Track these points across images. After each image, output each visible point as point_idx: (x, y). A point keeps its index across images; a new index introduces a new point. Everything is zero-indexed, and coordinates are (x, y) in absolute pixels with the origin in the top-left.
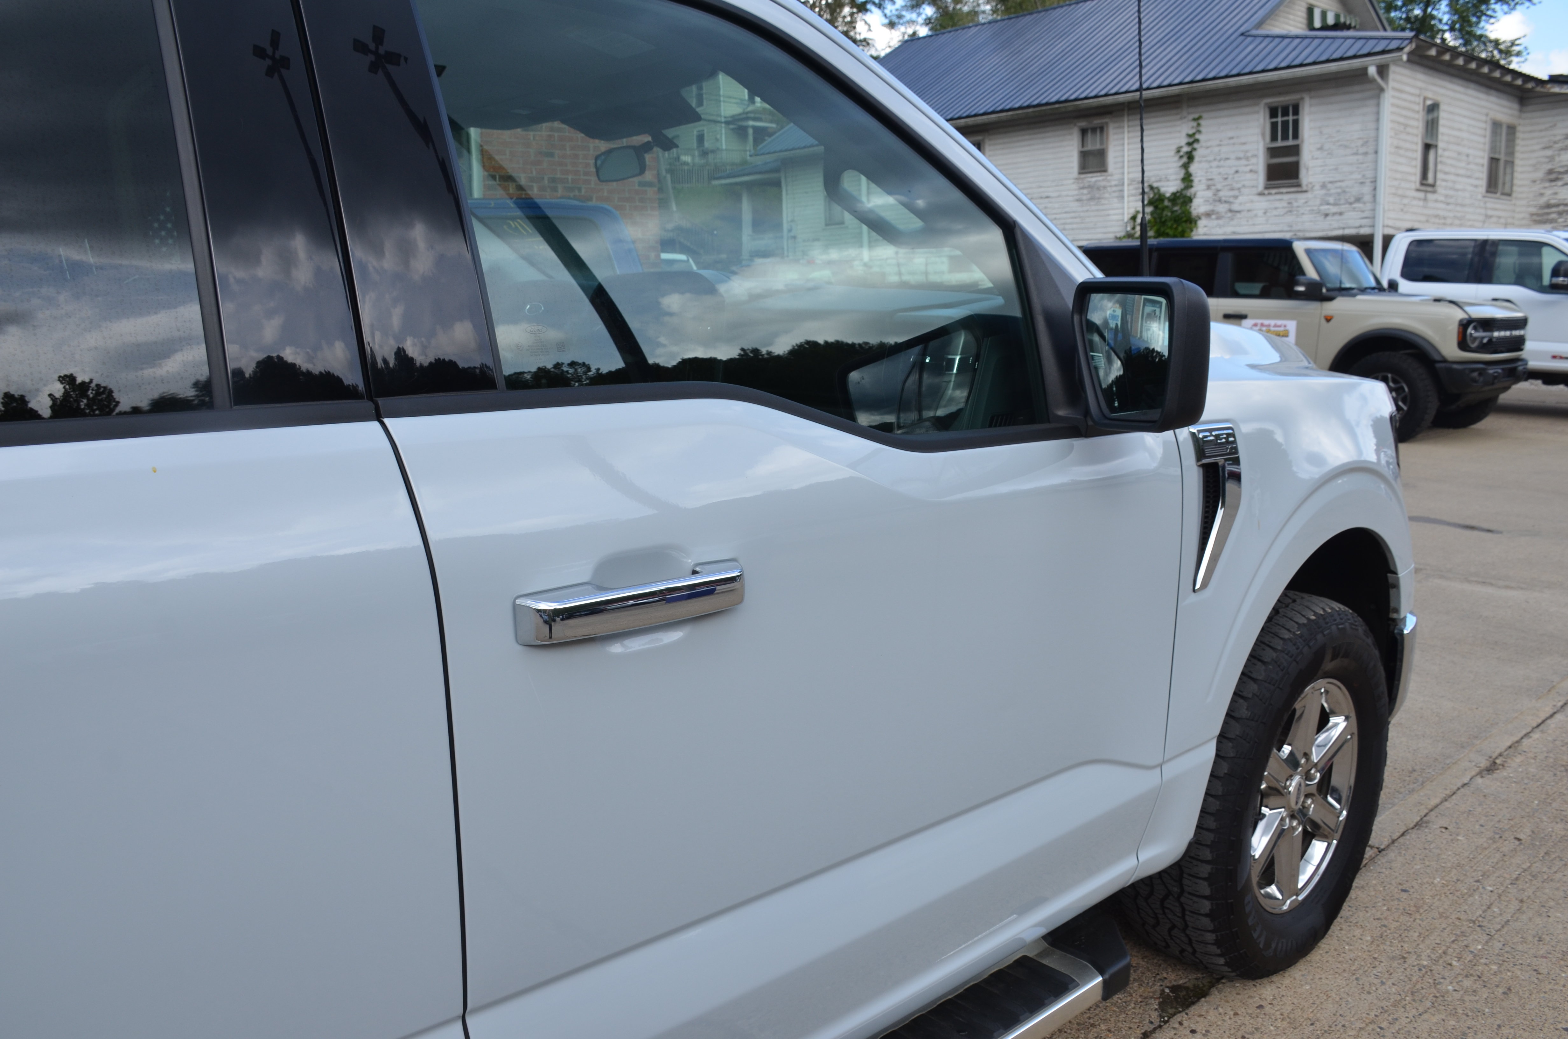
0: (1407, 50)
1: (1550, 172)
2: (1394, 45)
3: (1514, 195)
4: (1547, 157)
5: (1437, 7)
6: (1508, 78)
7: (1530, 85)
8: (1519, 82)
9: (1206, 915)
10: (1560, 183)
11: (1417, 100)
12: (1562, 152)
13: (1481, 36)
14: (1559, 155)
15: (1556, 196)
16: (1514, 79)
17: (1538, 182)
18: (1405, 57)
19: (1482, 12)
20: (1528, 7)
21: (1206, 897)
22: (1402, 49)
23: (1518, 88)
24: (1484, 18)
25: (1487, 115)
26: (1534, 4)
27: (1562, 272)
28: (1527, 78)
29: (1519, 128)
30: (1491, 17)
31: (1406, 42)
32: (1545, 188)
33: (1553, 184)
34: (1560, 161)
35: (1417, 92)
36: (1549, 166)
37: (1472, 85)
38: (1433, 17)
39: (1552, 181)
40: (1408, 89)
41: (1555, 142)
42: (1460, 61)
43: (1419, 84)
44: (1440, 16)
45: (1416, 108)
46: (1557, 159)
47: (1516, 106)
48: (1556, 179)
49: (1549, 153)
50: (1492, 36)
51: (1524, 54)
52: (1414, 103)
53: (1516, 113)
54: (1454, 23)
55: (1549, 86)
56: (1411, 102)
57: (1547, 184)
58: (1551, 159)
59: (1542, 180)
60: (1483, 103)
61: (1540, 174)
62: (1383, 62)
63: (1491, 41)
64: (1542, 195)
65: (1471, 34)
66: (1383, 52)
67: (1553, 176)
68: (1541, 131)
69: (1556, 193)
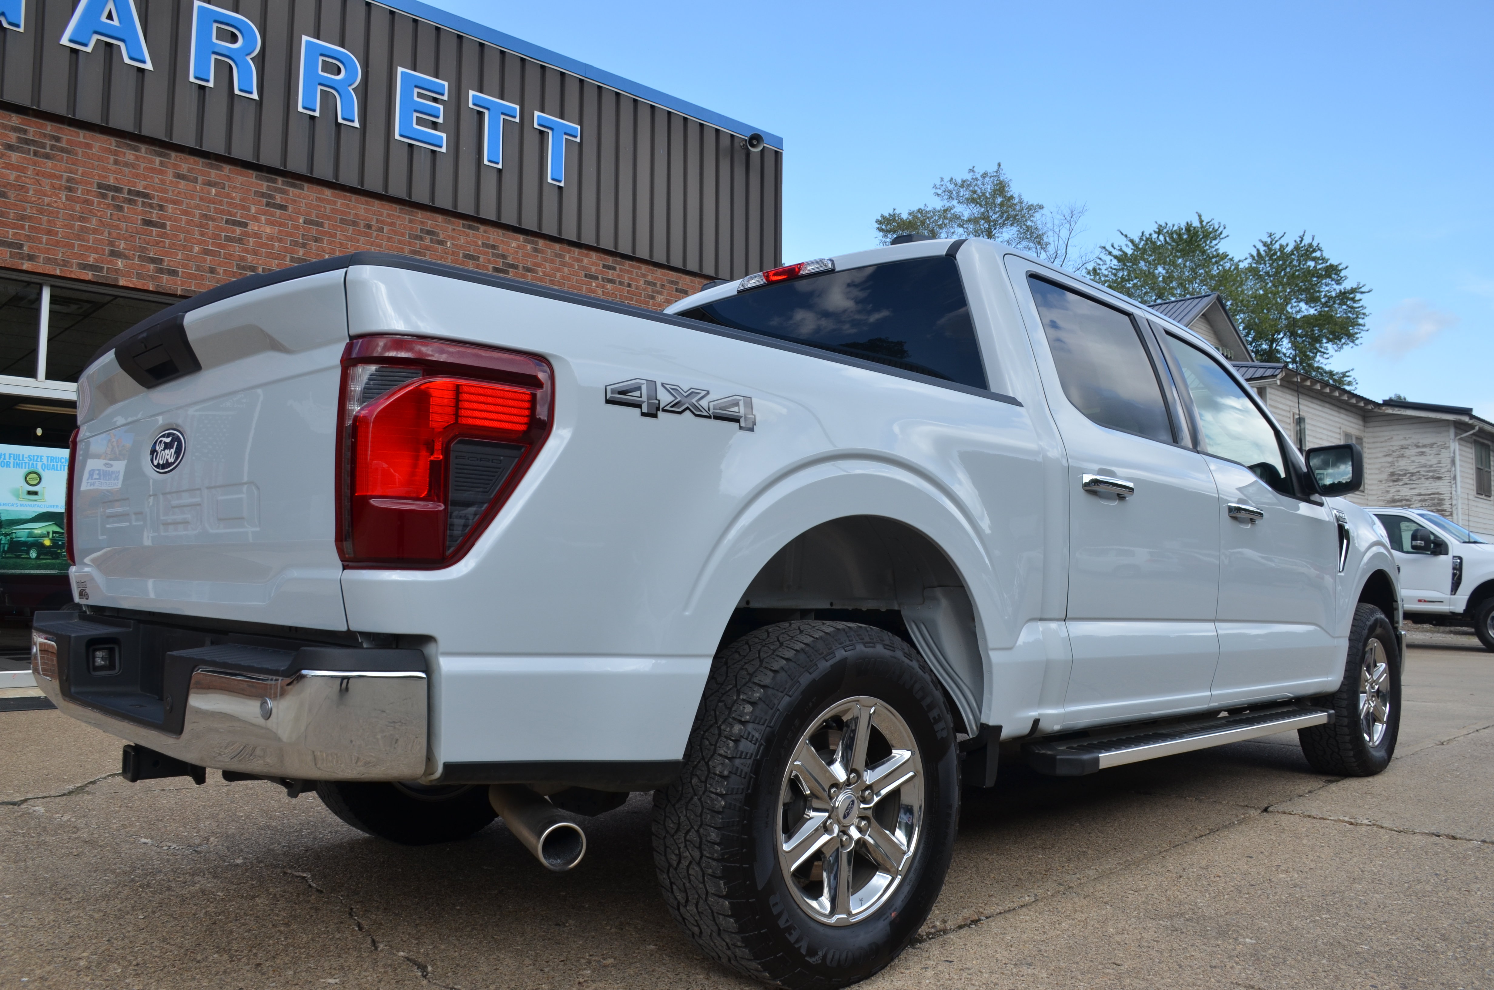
0: (1279, 377)
1: (1392, 474)
2: (1269, 372)
3: (1366, 492)
4: (1389, 463)
5: (1280, 343)
6: (1354, 401)
7: (1370, 407)
8: (1362, 404)
9: (1346, 726)
10: (1401, 483)
11: (1288, 414)
12: (1400, 459)
13: (1318, 368)
14: (1398, 461)
15: (1399, 494)
16: (1357, 402)
17: (1384, 482)
18: (1278, 382)
19: (1316, 348)
20: (1352, 347)
21: (1345, 717)
22: (1276, 375)
23: (1361, 408)
24: (1319, 354)
25: (1340, 428)
26: (1357, 345)
27: (1419, 537)
28: (1368, 401)
29: (1365, 440)
30: (1324, 353)
31: (1279, 371)
32: (1389, 486)
33: (1396, 483)
34: (1399, 466)
35: (1288, 408)
36: (1391, 470)
37: (1327, 405)
38: (1278, 352)
39: (1394, 481)
40: (1281, 406)
41: (1393, 452)
42: (1318, 387)
43: (1289, 403)
44: (1284, 350)
45: (1288, 421)
46: (1396, 464)
47: (1361, 423)
48: (1397, 480)
49: (1389, 459)
50: (1327, 368)
51: (1354, 383)
52: (1286, 417)
53: (1362, 428)
54: (1295, 356)
55: (1384, 408)
56: (1284, 416)
57: (1391, 484)
58: (1392, 464)
59: (1387, 480)
60: (1337, 419)
61: (1384, 476)
62: (1262, 385)
63: (1326, 372)
64: (1388, 492)
65: (1310, 366)
66: (1261, 378)
67: (1395, 478)
68: (1382, 442)
69: (1399, 491)
